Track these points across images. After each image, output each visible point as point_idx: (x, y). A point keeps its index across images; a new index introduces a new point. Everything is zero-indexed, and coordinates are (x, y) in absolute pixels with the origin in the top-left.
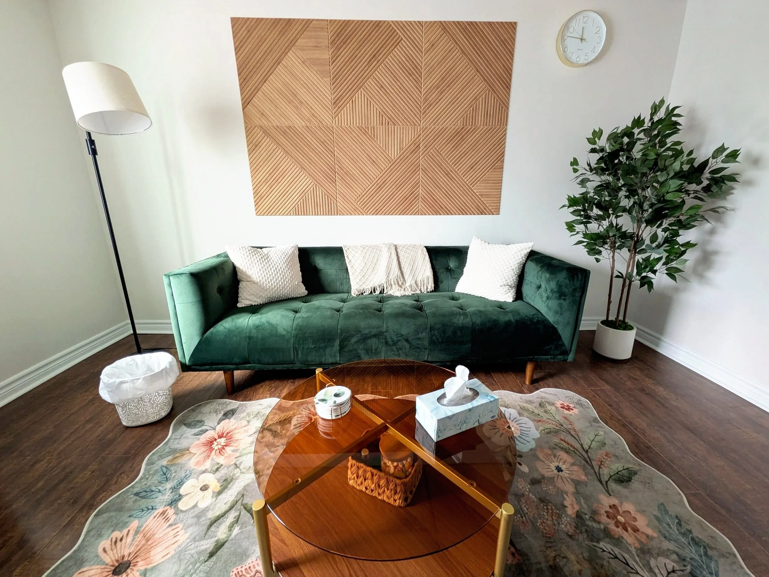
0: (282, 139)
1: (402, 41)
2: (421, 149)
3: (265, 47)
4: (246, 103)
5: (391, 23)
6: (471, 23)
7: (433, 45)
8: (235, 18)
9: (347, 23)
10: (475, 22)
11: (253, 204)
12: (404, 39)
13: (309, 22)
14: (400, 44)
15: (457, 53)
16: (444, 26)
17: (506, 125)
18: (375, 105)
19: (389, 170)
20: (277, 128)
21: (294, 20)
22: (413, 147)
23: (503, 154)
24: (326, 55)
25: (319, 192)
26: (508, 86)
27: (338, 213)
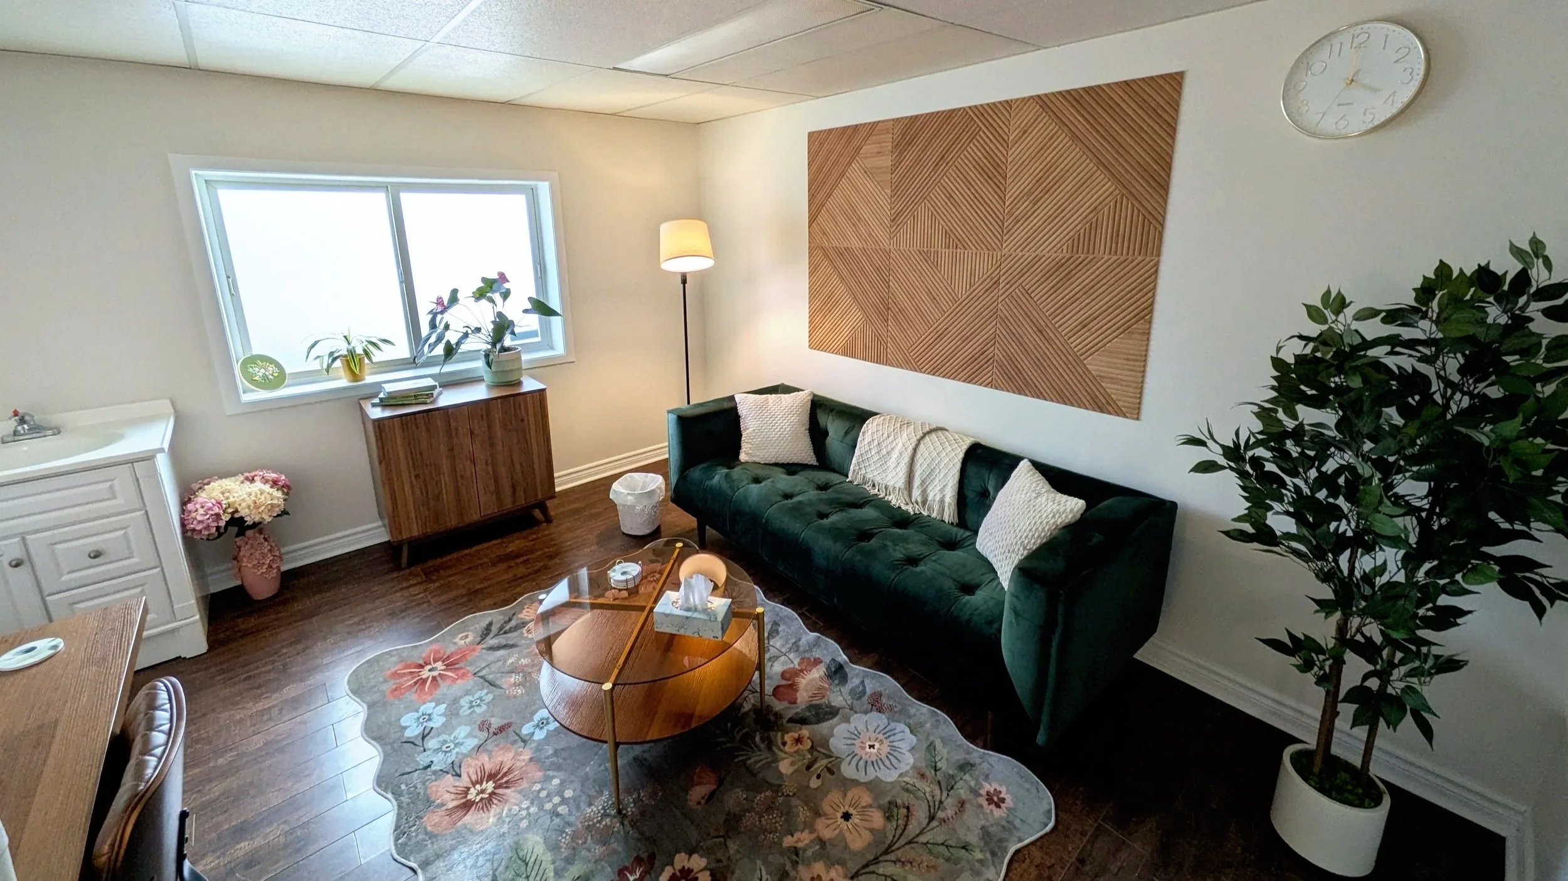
0: (839, 263)
1: (981, 133)
2: (1001, 287)
3: (833, 158)
4: (812, 220)
5: (968, 110)
6: (1088, 90)
7: (1025, 132)
8: (814, 132)
9: (914, 119)
10: (1099, 86)
11: (808, 335)
12: (983, 128)
13: (875, 124)
14: (977, 137)
15: (1064, 139)
16: (1043, 101)
17: (1159, 255)
18: (941, 221)
19: (954, 313)
20: (835, 249)
21: (861, 125)
22: (988, 283)
23: (1150, 309)
24: (887, 162)
25: (869, 333)
26: (1162, 187)
27: (887, 362)
